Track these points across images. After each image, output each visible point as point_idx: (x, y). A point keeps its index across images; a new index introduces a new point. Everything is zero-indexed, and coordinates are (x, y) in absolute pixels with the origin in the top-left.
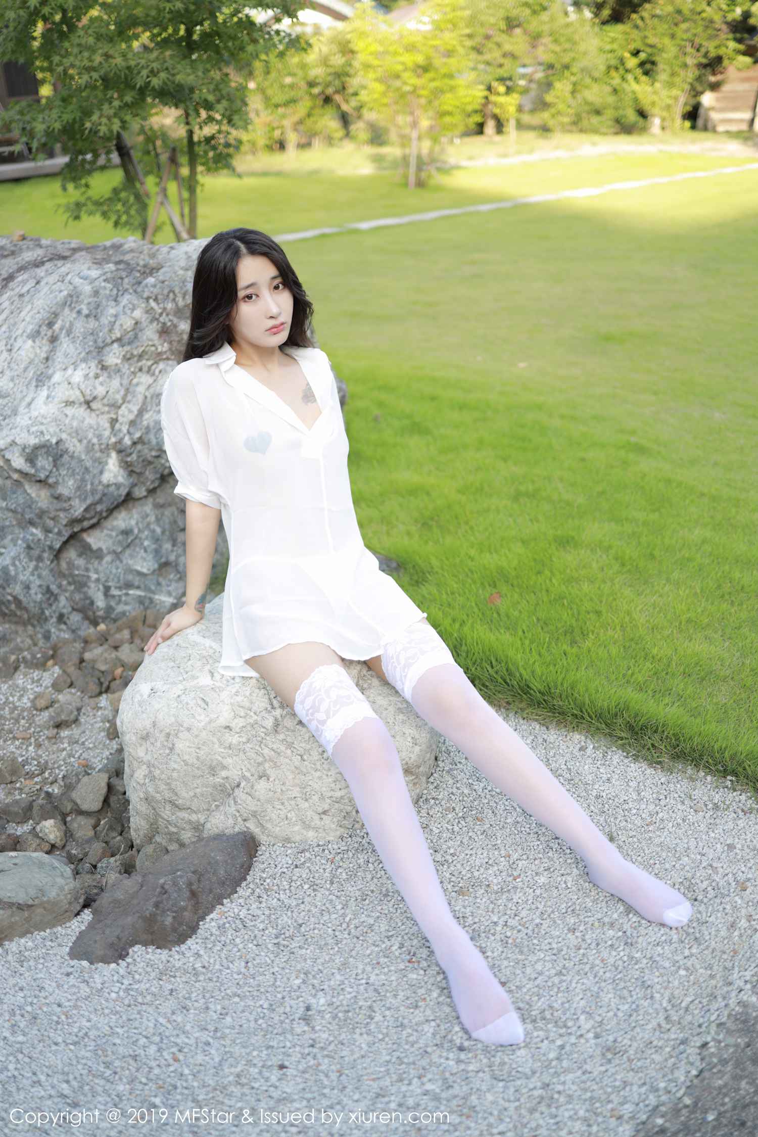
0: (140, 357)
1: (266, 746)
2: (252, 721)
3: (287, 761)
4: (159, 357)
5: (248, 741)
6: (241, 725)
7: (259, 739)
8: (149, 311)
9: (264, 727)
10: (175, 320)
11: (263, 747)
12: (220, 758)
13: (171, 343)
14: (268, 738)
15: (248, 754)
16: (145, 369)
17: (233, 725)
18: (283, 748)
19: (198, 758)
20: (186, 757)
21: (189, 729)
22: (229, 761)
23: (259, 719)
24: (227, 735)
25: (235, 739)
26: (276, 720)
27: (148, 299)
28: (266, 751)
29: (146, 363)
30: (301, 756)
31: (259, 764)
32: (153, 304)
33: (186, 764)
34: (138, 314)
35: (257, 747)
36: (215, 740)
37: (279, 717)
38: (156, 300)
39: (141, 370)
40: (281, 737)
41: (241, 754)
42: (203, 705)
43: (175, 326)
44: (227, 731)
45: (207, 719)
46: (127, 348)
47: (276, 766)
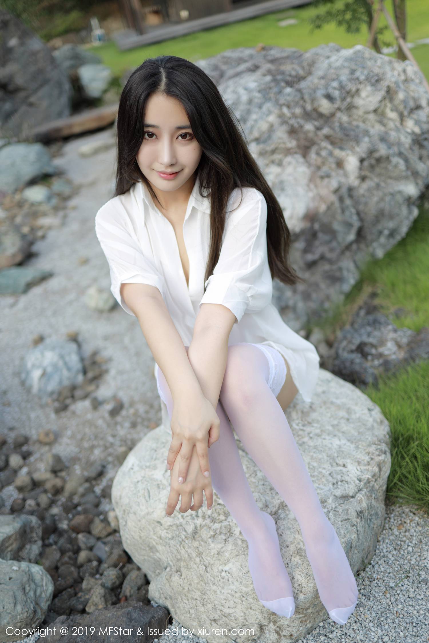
0: (273, 152)
1: (184, 548)
2: (178, 523)
3: (195, 566)
4: (288, 152)
5: (173, 538)
6: (169, 524)
7: (180, 540)
8: (281, 116)
9: (185, 531)
10: (302, 122)
11: (182, 548)
12: (154, 543)
13: (298, 140)
14: (187, 541)
15: (172, 549)
16: (277, 161)
17: (163, 522)
18: (194, 555)
19: (140, 537)
20: (133, 534)
21: (135, 513)
22: (160, 548)
23: (184, 522)
24: (159, 528)
25: (164, 534)
26: (196, 528)
27: (281, 106)
28: (183, 552)
29: (277, 157)
30: (206, 567)
31: (178, 560)
32: (285, 110)
33: (134, 538)
34: (272, 118)
35: (178, 546)
36: (151, 529)
37: (198, 526)
38: (288, 107)
39: (273, 162)
40: (196, 544)
41: (167, 546)
42: (147, 498)
43: (301, 127)
44: (159, 525)
45: (147, 511)
46: (262, 146)
47: (187, 568)
